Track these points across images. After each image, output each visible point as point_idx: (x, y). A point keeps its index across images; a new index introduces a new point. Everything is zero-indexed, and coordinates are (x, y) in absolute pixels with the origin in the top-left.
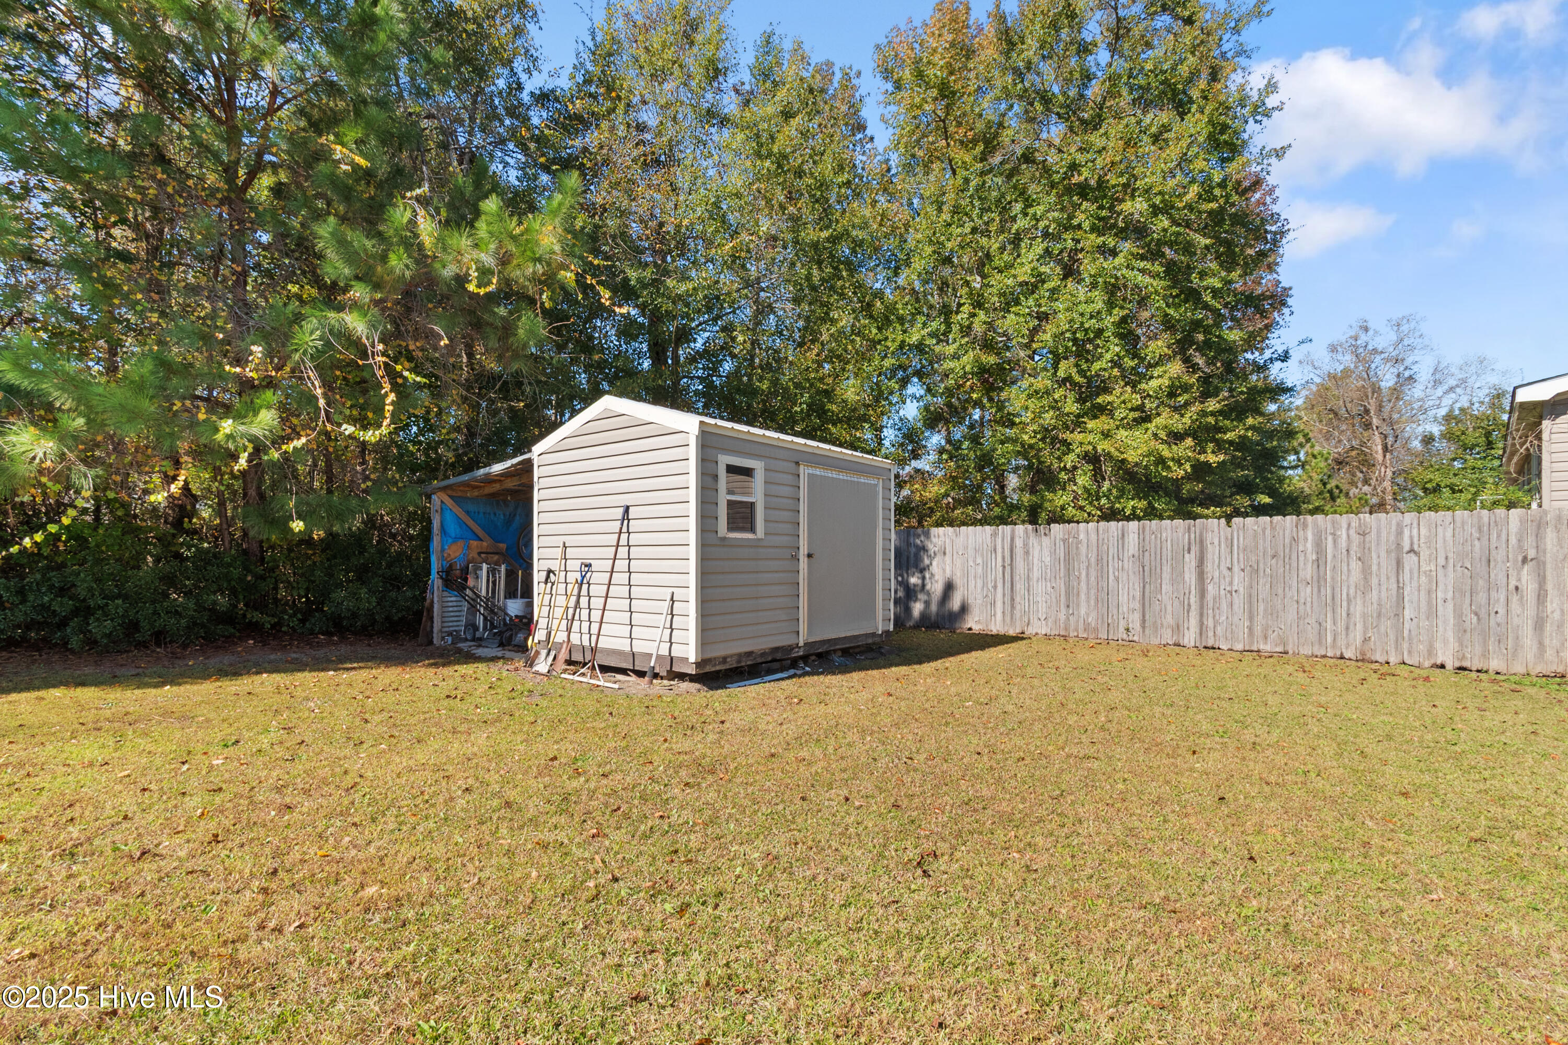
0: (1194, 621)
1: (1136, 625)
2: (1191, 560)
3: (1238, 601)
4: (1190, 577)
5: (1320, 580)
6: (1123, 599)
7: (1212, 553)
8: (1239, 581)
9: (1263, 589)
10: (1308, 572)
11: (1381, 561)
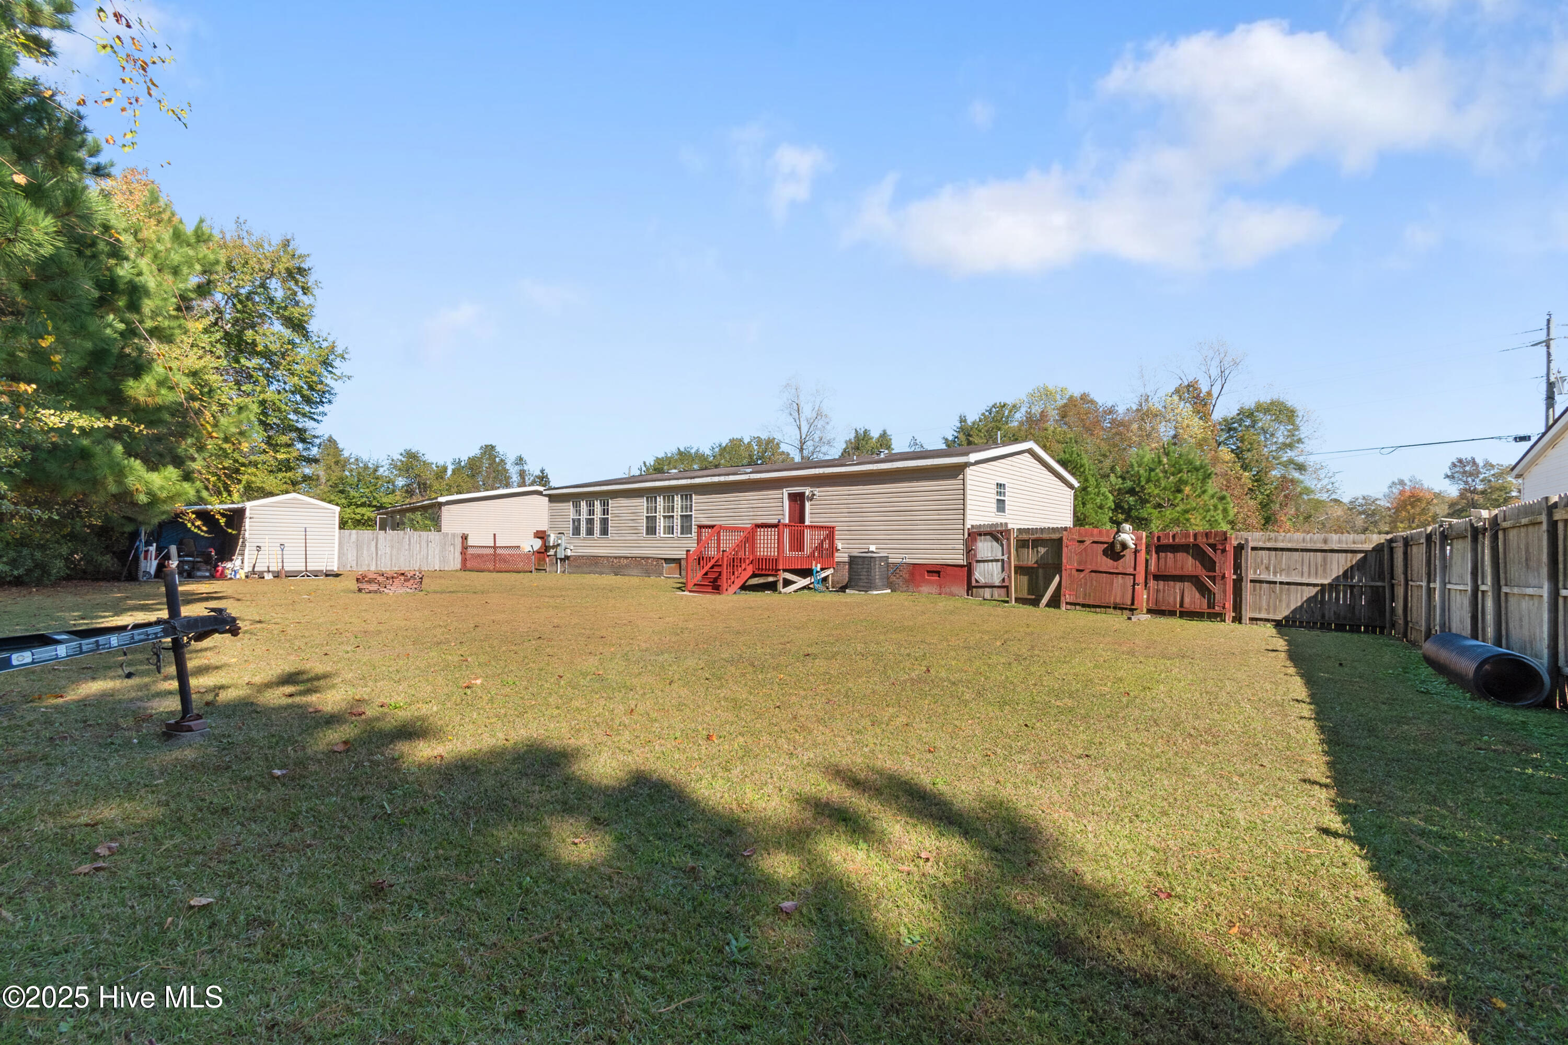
0: (374, 563)
1: (354, 564)
2: (373, 544)
3: (388, 556)
4: (373, 549)
5: (410, 549)
6: (349, 556)
7: (380, 542)
8: (388, 550)
9: (395, 552)
10: (407, 547)
11: (424, 544)
